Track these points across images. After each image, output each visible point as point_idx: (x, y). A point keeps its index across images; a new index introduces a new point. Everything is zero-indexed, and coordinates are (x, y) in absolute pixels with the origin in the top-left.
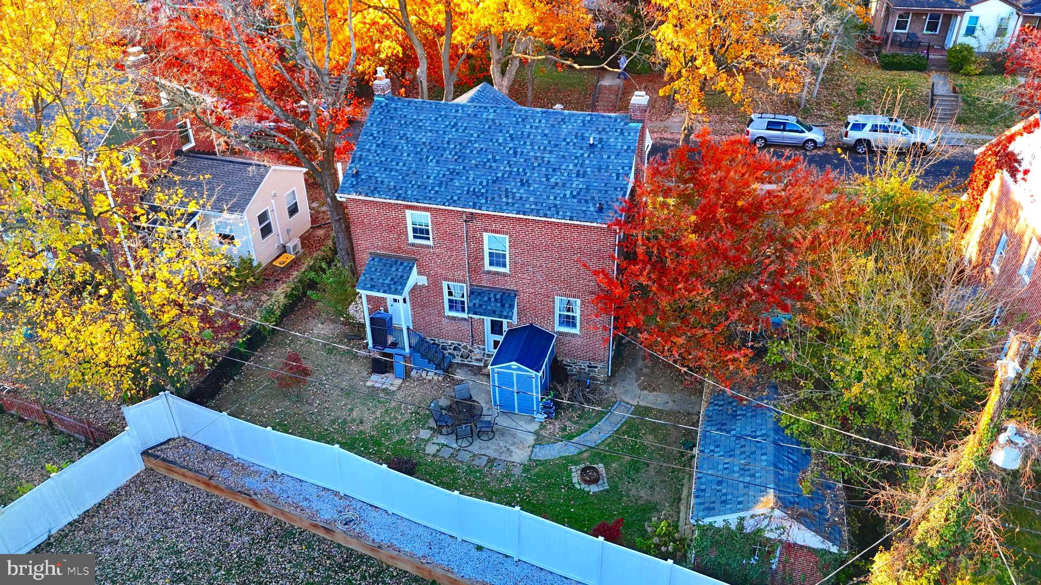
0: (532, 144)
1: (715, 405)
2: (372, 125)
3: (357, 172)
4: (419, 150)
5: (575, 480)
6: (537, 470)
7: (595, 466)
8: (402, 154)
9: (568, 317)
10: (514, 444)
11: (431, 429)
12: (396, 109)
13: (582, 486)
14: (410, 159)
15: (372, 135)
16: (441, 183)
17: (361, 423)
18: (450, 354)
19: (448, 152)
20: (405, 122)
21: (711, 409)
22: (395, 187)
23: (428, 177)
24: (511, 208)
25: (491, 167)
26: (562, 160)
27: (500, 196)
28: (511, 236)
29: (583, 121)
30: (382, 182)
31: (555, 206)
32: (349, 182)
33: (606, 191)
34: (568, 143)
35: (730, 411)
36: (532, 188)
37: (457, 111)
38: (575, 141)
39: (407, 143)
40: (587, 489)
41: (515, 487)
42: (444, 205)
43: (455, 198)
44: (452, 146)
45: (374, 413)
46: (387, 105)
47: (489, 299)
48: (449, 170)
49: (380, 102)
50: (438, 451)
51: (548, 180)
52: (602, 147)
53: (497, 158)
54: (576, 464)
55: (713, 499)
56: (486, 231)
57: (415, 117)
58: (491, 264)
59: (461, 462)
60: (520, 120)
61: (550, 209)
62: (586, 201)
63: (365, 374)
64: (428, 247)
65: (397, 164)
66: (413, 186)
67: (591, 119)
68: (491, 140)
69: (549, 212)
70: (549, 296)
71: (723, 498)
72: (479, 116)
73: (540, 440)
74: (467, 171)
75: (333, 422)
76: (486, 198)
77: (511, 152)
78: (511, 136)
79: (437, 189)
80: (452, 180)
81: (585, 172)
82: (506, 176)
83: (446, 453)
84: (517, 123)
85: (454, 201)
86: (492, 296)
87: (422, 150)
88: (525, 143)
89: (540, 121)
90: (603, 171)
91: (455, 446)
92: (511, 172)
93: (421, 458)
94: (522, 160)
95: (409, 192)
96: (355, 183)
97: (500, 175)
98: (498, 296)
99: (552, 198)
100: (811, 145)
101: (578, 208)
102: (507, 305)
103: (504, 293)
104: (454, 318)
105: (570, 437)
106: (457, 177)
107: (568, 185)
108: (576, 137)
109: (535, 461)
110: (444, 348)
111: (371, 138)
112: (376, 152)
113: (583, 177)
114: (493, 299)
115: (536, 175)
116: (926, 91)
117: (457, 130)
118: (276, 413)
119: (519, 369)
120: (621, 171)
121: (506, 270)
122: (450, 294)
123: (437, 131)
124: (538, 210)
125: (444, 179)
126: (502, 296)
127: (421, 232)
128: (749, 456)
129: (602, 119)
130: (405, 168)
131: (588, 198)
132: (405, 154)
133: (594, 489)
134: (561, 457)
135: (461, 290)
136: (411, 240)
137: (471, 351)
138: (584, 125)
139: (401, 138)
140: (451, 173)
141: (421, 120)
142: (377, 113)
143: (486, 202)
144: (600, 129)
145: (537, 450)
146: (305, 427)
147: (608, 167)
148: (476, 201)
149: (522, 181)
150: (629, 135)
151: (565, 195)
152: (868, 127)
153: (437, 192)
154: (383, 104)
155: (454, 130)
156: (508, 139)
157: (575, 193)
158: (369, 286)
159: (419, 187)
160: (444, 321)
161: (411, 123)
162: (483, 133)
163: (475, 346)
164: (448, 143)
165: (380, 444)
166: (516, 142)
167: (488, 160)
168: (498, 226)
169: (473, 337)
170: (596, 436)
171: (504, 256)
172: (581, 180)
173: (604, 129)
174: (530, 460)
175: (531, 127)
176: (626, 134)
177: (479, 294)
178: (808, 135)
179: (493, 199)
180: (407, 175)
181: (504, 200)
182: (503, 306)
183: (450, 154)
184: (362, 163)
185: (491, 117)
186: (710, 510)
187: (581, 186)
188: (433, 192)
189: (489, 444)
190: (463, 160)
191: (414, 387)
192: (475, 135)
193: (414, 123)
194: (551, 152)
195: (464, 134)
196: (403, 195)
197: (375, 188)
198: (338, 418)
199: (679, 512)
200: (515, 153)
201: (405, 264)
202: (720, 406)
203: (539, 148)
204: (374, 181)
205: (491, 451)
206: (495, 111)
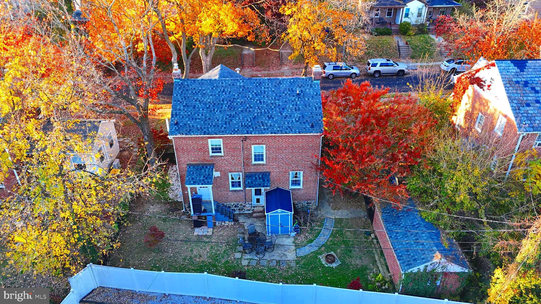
0: (267, 97)
1: (386, 213)
2: (177, 95)
3: (177, 122)
4: (208, 106)
5: (324, 263)
6: (303, 262)
7: (330, 253)
8: (199, 110)
9: (296, 181)
10: (286, 251)
11: (240, 252)
12: (188, 85)
13: (329, 265)
14: (205, 112)
15: (179, 101)
16: (226, 122)
17: (201, 256)
18: (232, 210)
19: (224, 106)
20: (196, 92)
21: (384, 215)
22: (201, 128)
23: (218, 120)
24: (267, 131)
25: (250, 111)
26: (286, 103)
27: (259, 125)
28: (267, 145)
29: (290, 82)
30: (193, 126)
31: (289, 127)
32: (174, 128)
33: (313, 117)
34: (286, 94)
35: (395, 215)
36: (275, 120)
37: (222, 83)
38: (289, 93)
39: (200, 103)
40: (331, 266)
41: (296, 273)
42: (231, 134)
43: (236, 130)
44: (226, 102)
45: (205, 250)
46: (182, 83)
47: (256, 178)
48: (228, 115)
49: (178, 83)
50: (249, 263)
51: (281, 114)
52: (304, 95)
53: (252, 106)
54: (321, 254)
55: (408, 259)
56: (253, 144)
57: (200, 88)
58: (255, 160)
59: (263, 266)
60: (257, 85)
61: (287, 129)
62: (304, 123)
63: (190, 229)
64: (221, 156)
65: (198, 115)
66: (211, 126)
67: (294, 80)
68: (246, 97)
69: (287, 131)
70: (287, 172)
71: (413, 258)
72: (235, 85)
73: (297, 246)
74: (238, 114)
75: (185, 259)
76: (253, 128)
77: (258, 102)
78: (255, 93)
79: (224, 126)
80: (231, 120)
81: (299, 108)
82: (259, 115)
83: (254, 263)
84: (257, 86)
85: (236, 132)
86: (257, 176)
87: (209, 106)
88: (264, 96)
89: (268, 84)
90: (308, 106)
91: (256, 258)
92: (261, 112)
93: (241, 268)
94: (265, 106)
95: (210, 130)
96: (177, 128)
97: (256, 115)
98: (260, 176)
99: (286, 123)
100: (354, 75)
101: (301, 127)
102: (266, 180)
103: (263, 174)
104: (235, 191)
105: (311, 241)
106: (233, 118)
107: (293, 116)
108: (289, 91)
109: (300, 257)
110: (229, 207)
111: (179, 102)
112: (184, 110)
113: (299, 111)
114: (258, 178)
115: (274, 112)
116: (395, 45)
117: (226, 93)
118: (150, 261)
119: (282, 212)
120: (317, 106)
121: (264, 162)
122: (232, 179)
123: (215, 95)
124: (281, 131)
125: (227, 120)
126: (262, 176)
127: (216, 149)
128: (415, 236)
129: (299, 80)
130: (203, 117)
131: (305, 121)
132: (201, 110)
133: (334, 265)
134: (312, 252)
135: (239, 176)
136: (211, 154)
137: (244, 206)
138: (291, 84)
139: (196, 101)
140: (230, 117)
141: (204, 90)
142: (178, 88)
143: (253, 130)
144: (300, 86)
145: (298, 251)
146: (169, 265)
147: (309, 104)
148: (248, 130)
149: (268, 116)
150: (315, 87)
151: (292, 121)
152: (379, 65)
153: (225, 128)
154: (180, 83)
155: (224, 93)
156: (254, 95)
157: (297, 119)
158: (192, 182)
159: (214, 126)
160: (230, 193)
161: (199, 92)
162: (240, 93)
163: (247, 203)
164: (223, 101)
165: (216, 266)
166: (259, 97)
167: (247, 108)
168: (260, 141)
169: (245, 199)
170: (323, 238)
171: (262, 155)
172: (298, 112)
173: (302, 85)
174: (297, 257)
175: (265, 88)
176: (314, 87)
177: (250, 176)
178: (353, 71)
179: (256, 128)
180: (206, 120)
181: (262, 127)
182: (264, 181)
183: (226, 106)
184: (178, 117)
185: (242, 84)
186: (410, 265)
187: (299, 116)
188: (223, 128)
189: (273, 253)
190: (234, 109)
191: (220, 231)
192: (236, 95)
193: (201, 92)
194: (279, 100)
195: (230, 95)
196: (207, 132)
197: (190, 130)
198: (187, 256)
199: (378, 267)
200: (260, 102)
201: (209, 167)
202: (388, 213)
203: (272, 98)
204: (188, 126)
205: (276, 257)
206: (243, 81)
